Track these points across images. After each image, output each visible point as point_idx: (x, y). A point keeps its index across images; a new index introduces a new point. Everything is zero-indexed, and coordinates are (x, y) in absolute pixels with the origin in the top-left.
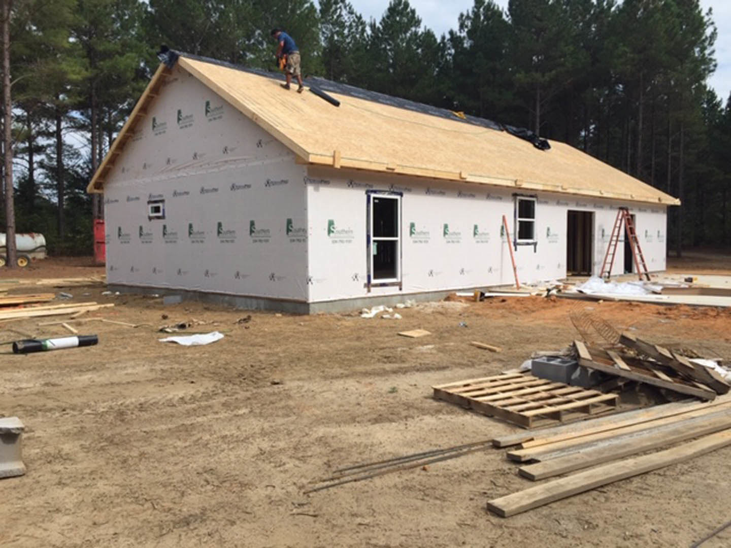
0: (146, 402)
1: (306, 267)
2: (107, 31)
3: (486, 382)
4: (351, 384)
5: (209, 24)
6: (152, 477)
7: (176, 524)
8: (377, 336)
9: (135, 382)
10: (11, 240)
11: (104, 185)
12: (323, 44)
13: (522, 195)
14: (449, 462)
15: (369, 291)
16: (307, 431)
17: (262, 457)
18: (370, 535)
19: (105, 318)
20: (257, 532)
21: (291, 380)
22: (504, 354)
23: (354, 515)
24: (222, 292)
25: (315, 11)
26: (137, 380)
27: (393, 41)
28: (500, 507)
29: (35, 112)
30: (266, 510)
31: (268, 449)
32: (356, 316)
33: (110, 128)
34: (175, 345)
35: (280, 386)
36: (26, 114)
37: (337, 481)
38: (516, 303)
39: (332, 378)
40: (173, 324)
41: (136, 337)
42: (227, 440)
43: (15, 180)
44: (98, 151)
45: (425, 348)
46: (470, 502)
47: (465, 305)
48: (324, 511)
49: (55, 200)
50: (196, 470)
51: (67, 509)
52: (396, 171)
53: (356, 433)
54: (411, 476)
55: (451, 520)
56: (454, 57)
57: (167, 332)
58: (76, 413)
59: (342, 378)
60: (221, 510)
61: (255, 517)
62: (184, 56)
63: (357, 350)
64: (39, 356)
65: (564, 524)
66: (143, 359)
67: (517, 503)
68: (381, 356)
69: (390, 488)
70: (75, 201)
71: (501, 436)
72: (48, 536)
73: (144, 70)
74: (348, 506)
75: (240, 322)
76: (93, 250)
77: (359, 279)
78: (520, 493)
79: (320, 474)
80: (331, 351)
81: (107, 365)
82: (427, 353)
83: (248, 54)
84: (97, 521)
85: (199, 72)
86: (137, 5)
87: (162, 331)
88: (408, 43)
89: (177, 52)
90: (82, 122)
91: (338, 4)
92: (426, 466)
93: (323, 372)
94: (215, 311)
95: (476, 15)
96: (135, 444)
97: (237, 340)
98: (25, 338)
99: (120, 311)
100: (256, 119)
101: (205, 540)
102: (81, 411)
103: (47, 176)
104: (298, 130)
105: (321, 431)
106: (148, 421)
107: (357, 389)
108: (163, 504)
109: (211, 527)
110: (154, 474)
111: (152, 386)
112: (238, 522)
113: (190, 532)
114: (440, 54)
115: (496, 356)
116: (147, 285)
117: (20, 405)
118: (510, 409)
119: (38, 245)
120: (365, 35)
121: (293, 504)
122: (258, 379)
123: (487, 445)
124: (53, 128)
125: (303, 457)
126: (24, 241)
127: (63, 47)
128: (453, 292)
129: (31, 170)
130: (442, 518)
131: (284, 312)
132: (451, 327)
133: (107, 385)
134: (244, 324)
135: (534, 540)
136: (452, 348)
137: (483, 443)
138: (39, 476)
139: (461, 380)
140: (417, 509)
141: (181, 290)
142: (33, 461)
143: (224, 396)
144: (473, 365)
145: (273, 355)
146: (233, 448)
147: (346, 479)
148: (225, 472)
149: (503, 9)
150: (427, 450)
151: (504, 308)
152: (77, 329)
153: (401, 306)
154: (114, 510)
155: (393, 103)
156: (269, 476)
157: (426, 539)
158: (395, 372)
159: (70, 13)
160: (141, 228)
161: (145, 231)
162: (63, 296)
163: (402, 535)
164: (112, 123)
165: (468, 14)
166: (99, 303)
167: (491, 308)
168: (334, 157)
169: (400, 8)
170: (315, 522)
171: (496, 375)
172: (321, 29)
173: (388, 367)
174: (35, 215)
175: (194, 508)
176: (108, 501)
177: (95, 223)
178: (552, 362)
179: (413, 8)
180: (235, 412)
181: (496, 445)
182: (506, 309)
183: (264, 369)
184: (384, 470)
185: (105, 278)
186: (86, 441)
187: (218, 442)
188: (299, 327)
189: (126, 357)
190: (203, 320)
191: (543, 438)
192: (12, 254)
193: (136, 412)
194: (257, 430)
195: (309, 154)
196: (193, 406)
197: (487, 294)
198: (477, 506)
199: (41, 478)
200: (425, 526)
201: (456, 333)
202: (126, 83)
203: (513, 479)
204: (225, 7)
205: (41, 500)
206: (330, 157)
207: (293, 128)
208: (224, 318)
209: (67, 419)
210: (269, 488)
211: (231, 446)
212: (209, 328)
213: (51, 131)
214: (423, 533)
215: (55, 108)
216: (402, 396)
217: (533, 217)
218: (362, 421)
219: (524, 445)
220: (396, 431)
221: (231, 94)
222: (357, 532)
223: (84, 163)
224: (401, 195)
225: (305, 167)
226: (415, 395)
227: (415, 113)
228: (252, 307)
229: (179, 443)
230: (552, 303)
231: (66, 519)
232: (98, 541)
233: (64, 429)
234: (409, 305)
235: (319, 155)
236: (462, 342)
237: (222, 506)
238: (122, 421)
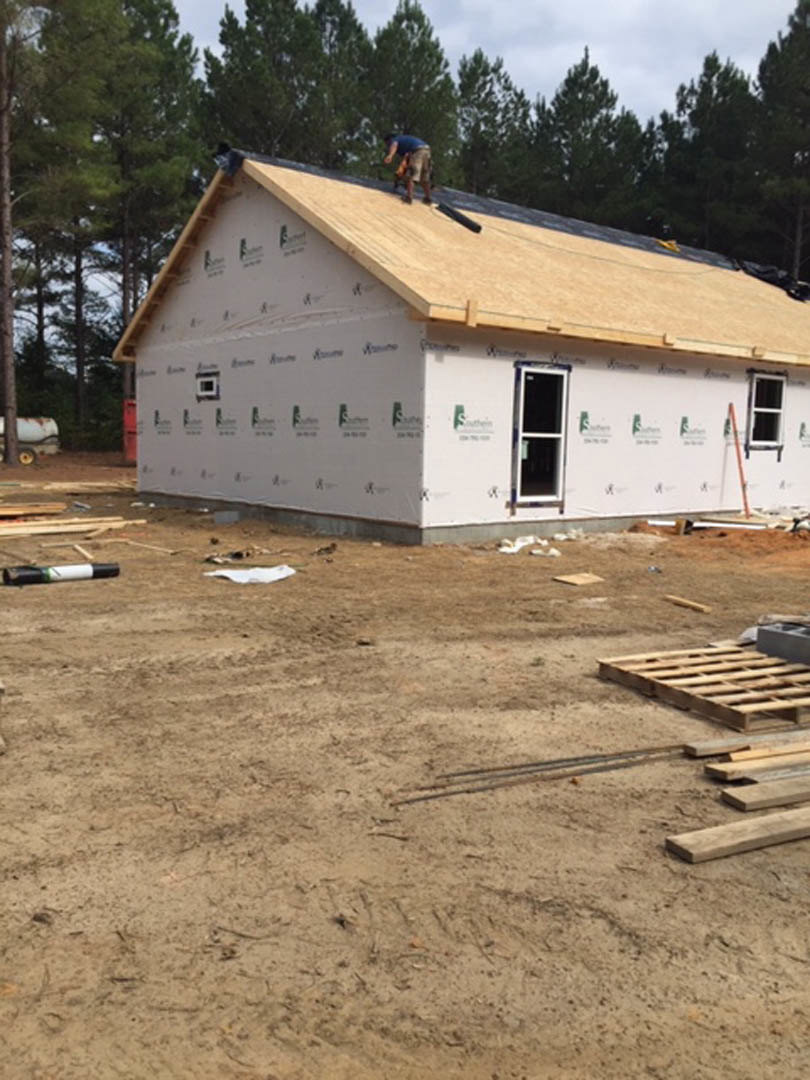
0: (178, 661)
1: (419, 474)
2: (146, 124)
3: (683, 656)
4: (475, 649)
5: (293, 110)
6: (177, 767)
7: (205, 836)
8: (520, 581)
9: (166, 631)
10: (11, 425)
11: (136, 350)
12: (463, 138)
13: (764, 372)
14: (614, 773)
15: (513, 513)
16: (404, 716)
17: (335, 748)
18: (483, 872)
19: (132, 539)
20: (318, 856)
21: (388, 640)
22: (716, 617)
23: (461, 842)
24: (298, 508)
25: (453, 86)
26: (169, 629)
27: (572, 130)
28: (685, 847)
29: (48, 244)
30: (334, 824)
31: (345, 737)
32: (492, 549)
33: (150, 268)
34: (225, 582)
35: (371, 648)
36: (33, 246)
37: (440, 791)
38: (742, 539)
39: (448, 640)
40: (225, 552)
41: (172, 568)
42: (286, 722)
43: (17, 342)
44: (131, 301)
45: (591, 602)
46: (639, 836)
47: (661, 539)
48: (418, 832)
49: (73, 371)
50: (239, 761)
51: (55, 806)
52: (563, 332)
53: (476, 723)
54: (554, 790)
55: (608, 860)
56: (668, 154)
57: (216, 563)
58: (81, 671)
59: (462, 640)
60: (271, 820)
61: (317, 834)
62: (252, 159)
63: (488, 600)
64: (38, 590)
65: (787, 881)
66: (180, 600)
67: (714, 842)
68: (525, 611)
69: (519, 806)
70: (100, 372)
71: (698, 740)
72: (28, 841)
73: (198, 181)
74: (453, 828)
75: (319, 552)
76: (122, 443)
77: (499, 495)
78: (720, 828)
79: (417, 779)
80: (450, 599)
81: (130, 607)
82: (594, 610)
83: (349, 155)
84: (95, 825)
85: (273, 183)
86: (190, 83)
87: (209, 560)
88: (595, 133)
89: (242, 152)
90: (111, 259)
91: (488, 74)
92: (577, 778)
93: (435, 630)
94: (286, 535)
95: (706, 87)
96: (158, 719)
97: (313, 578)
98: (22, 564)
99: (154, 531)
100: (353, 252)
101: (243, 862)
102: (89, 668)
103: (62, 336)
104: (415, 269)
105: (424, 716)
106: (179, 687)
107: (483, 658)
108: (189, 807)
109: (253, 844)
110: (180, 763)
111: (189, 638)
112: (292, 840)
113: (223, 849)
114: (644, 150)
115: (703, 619)
116: (193, 495)
117: (6, 657)
118: (716, 700)
119: (48, 434)
120: (528, 122)
121: (373, 818)
122: (338, 636)
123: (674, 752)
124: (71, 268)
125: (394, 752)
126: (30, 429)
127: (84, 147)
128: (643, 520)
129: (41, 327)
130: (594, 855)
131: (385, 539)
132: (636, 571)
133: (126, 634)
134: (326, 556)
135: (734, 900)
136: (634, 603)
137: (668, 749)
138: (23, 757)
139: (644, 652)
140: (557, 840)
141: (240, 503)
142: (16, 736)
143: (288, 658)
144: (665, 630)
145: (364, 602)
146: (295, 733)
147: (454, 788)
148: (281, 766)
149: (749, 77)
150: (581, 755)
151: (721, 545)
152: (93, 554)
153: (561, 537)
154: (121, 810)
155: (564, 227)
156: (343, 777)
157: (566, 887)
158: (543, 635)
159: (94, 98)
160: (186, 413)
161: (191, 417)
162: (77, 506)
163: (531, 877)
164: (153, 260)
165: (692, 87)
166: (126, 518)
167: (702, 545)
168: (467, 310)
169: (585, 78)
170: (403, 847)
171: (699, 647)
172: (458, 115)
173: (533, 627)
174: (46, 391)
175: (232, 816)
176: (114, 798)
177: (126, 403)
178: (791, 632)
179: (604, 78)
180: (301, 682)
181: (689, 754)
182: (725, 547)
183: (349, 621)
184: (512, 779)
185: (135, 482)
186: (91, 711)
187: (273, 723)
188: (406, 563)
189: (158, 596)
190: (267, 548)
191: (765, 747)
192: (13, 446)
193: (164, 675)
194: (331, 709)
195: (429, 305)
196: (244, 669)
197: (696, 524)
198: (650, 843)
199: (26, 760)
200: (567, 866)
201: (643, 581)
202: (171, 201)
203: (710, 806)
204: (317, 84)
205: (22, 790)
206: (461, 309)
207: (407, 266)
208: (298, 546)
209: (68, 678)
210: (341, 794)
211: (292, 730)
212: (275, 559)
213: (68, 271)
214: (563, 876)
215: (73, 238)
216: (550, 670)
217: (779, 407)
218: (487, 706)
219: (734, 756)
220: (537, 722)
221: (318, 215)
222: (464, 867)
223: (113, 318)
224: (569, 369)
225: (424, 325)
226: (571, 670)
227: (598, 243)
228: (338, 530)
229: (219, 722)
230: (801, 542)
231: (53, 819)
232: (95, 853)
233: (62, 692)
234: (573, 537)
235: (444, 306)
236: (653, 594)
237: (271, 815)
238: (143, 685)
